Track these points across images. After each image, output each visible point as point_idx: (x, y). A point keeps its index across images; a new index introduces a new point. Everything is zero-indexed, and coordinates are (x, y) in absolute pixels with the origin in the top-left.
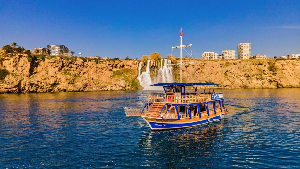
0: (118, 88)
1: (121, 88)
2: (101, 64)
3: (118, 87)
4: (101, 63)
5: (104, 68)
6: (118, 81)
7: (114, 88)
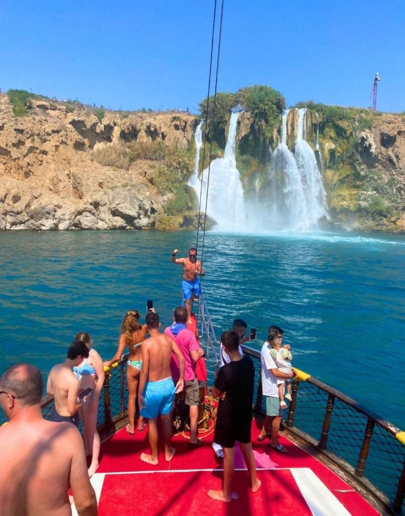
0: (106, 221)
1: (119, 222)
2: (37, 118)
3: (105, 214)
4: (36, 114)
5: (49, 134)
6: (109, 191)
7: (87, 221)
